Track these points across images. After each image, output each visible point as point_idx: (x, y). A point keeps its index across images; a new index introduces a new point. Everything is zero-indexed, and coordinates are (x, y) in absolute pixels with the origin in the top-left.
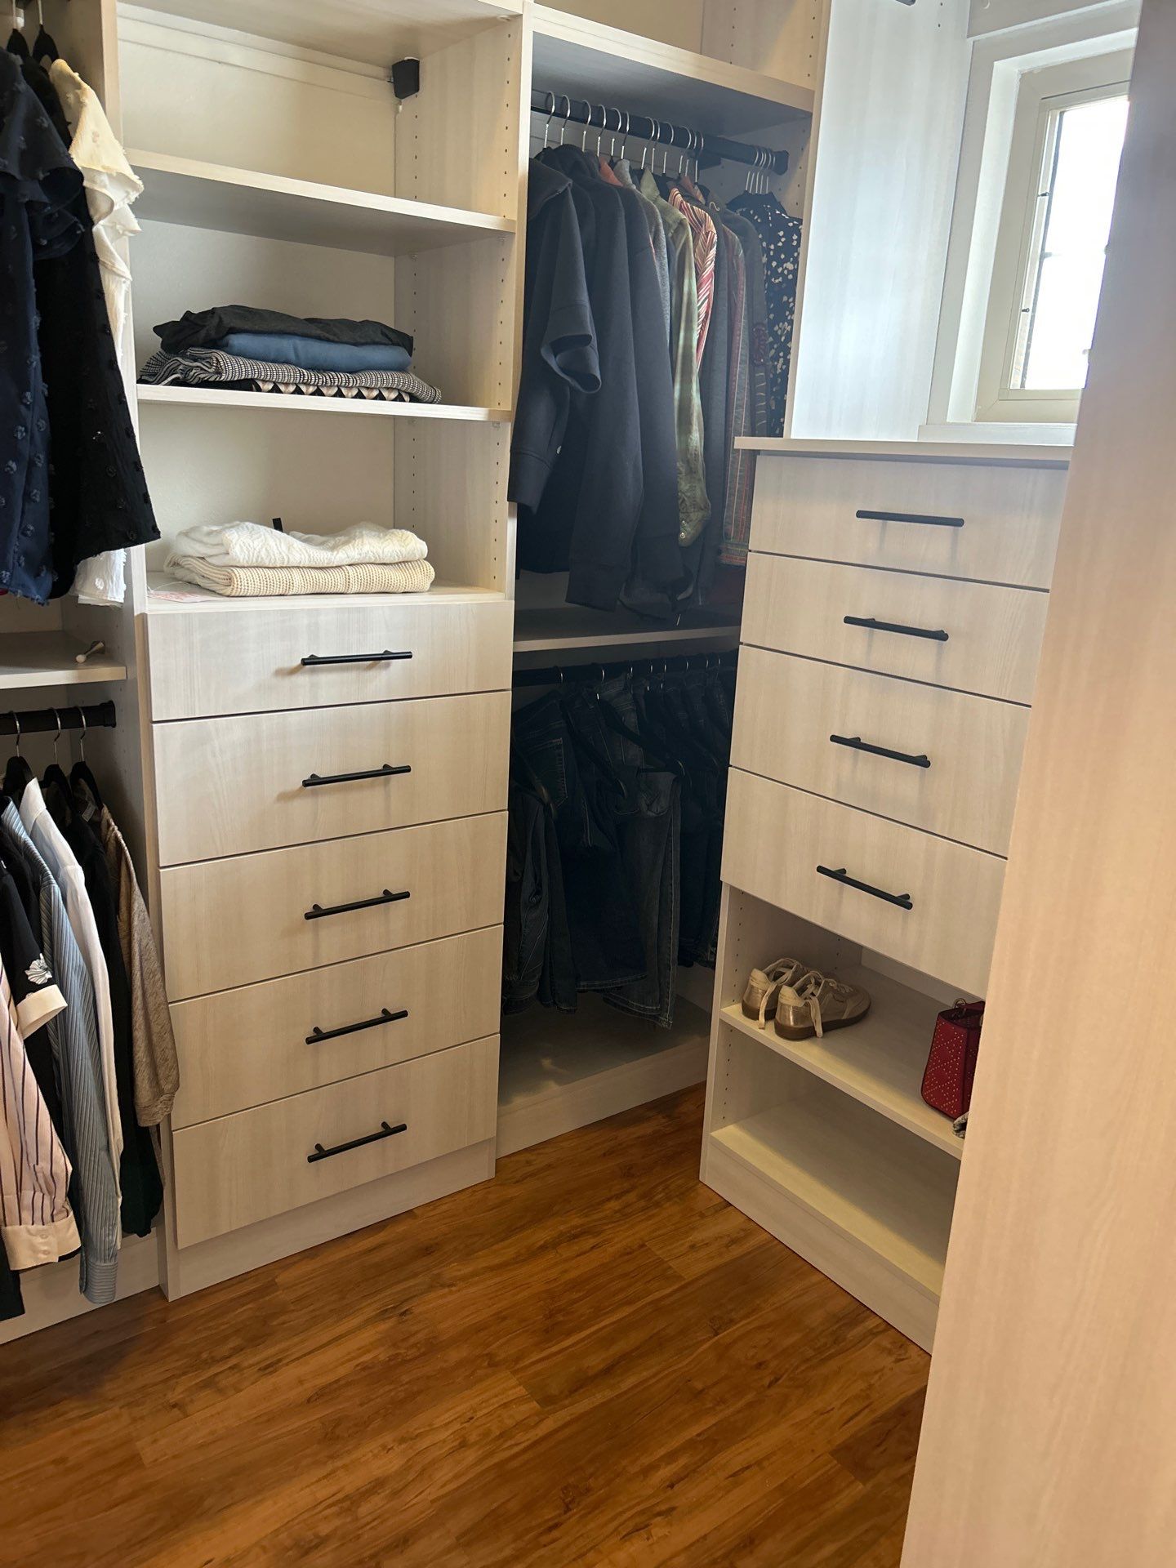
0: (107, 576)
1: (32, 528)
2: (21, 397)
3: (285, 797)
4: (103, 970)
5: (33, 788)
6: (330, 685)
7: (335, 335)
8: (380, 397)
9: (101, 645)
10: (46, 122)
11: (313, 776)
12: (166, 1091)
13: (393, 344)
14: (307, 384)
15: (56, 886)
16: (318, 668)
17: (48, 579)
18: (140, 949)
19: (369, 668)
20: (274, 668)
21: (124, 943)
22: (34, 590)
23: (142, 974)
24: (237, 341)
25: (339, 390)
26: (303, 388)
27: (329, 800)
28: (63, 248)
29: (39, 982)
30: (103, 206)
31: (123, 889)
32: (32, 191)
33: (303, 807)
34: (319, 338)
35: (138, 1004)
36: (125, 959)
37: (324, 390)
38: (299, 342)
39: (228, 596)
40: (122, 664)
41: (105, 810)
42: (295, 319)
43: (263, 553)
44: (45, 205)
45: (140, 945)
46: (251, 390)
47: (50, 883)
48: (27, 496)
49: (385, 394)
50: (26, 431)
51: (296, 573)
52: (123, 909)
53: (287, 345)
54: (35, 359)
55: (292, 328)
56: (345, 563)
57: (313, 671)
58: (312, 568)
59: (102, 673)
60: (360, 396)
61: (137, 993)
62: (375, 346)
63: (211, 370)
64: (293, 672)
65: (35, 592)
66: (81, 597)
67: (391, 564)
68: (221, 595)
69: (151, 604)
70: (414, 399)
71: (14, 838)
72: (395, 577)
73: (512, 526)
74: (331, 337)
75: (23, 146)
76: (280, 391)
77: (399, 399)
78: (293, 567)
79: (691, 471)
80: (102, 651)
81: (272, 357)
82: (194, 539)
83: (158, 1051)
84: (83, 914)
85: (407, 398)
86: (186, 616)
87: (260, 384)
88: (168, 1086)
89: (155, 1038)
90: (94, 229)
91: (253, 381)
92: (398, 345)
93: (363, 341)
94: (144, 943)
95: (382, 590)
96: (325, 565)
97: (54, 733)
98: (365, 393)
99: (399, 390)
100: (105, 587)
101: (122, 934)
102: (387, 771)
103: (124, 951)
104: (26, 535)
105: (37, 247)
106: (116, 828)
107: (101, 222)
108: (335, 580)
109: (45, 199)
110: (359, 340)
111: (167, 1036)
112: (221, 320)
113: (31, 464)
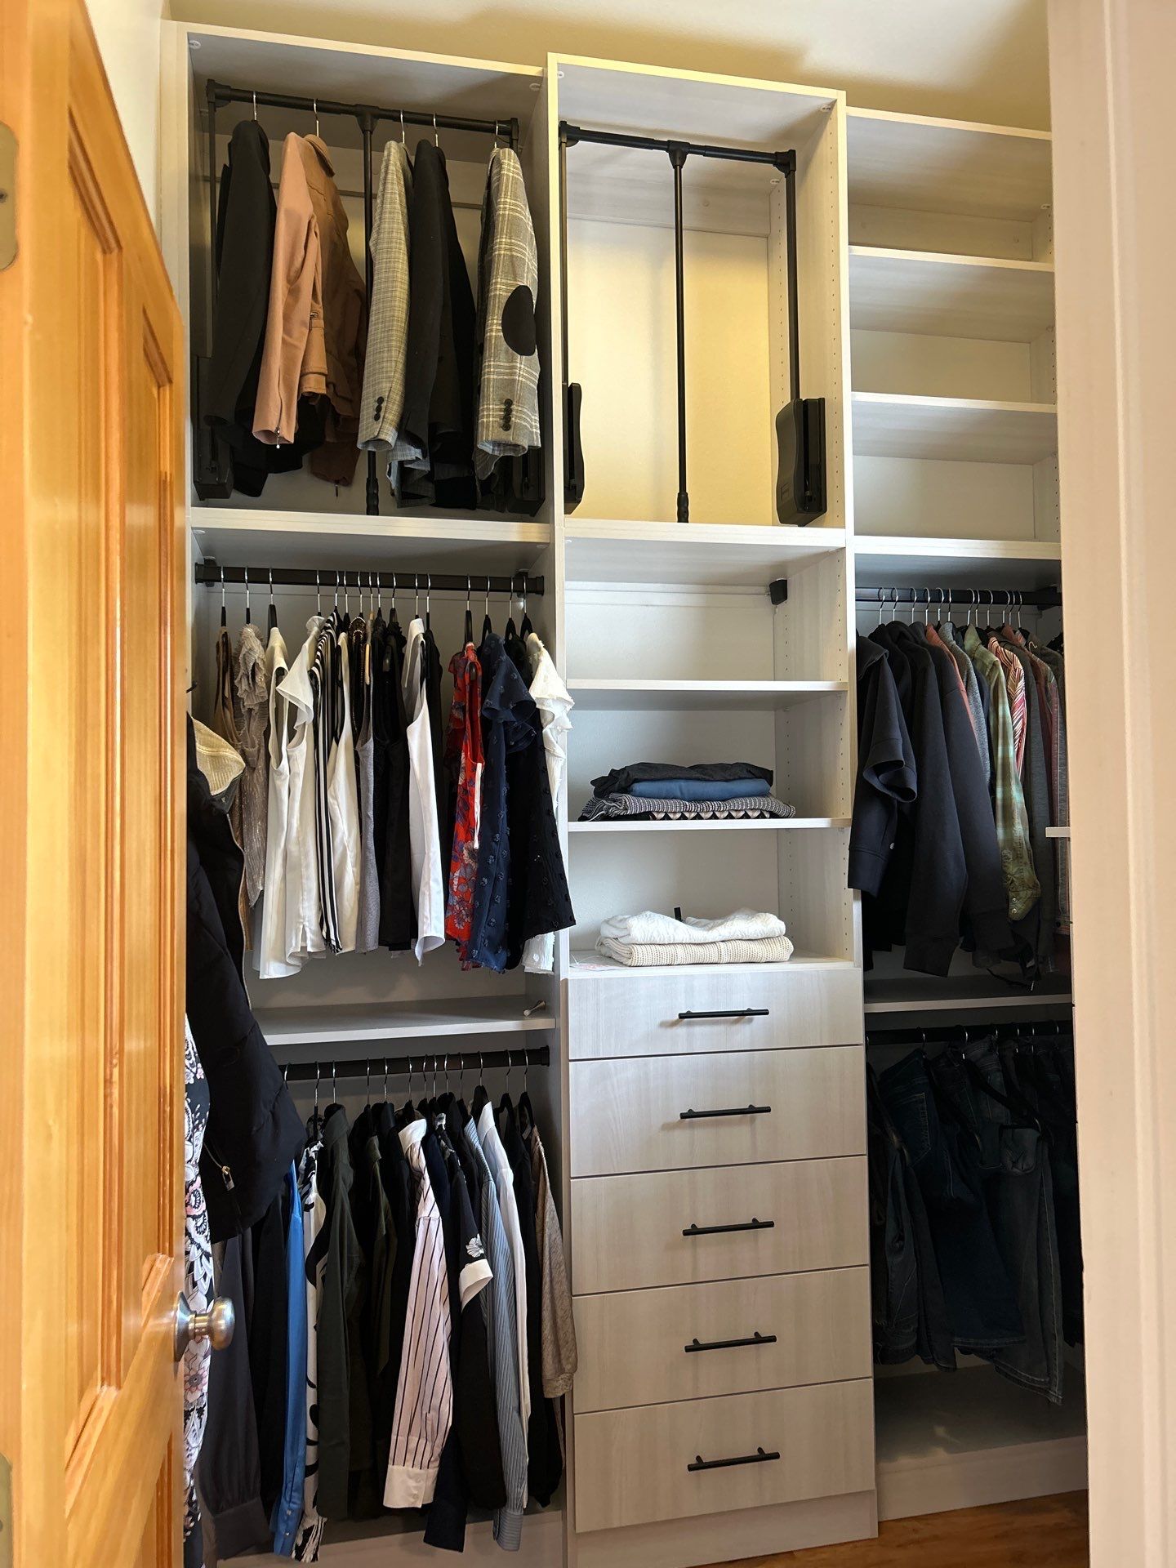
0: (541, 952)
1: (494, 921)
2: (493, 837)
3: (668, 1127)
4: (522, 1258)
5: (488, 1109)
6: (703, 1035)
7: (709, 776)
8: (746, 816)
9: (543, 1003)
10: (516, 675)
11: (690, 1110)
12: (566, 1371)
13: (757, 778)
14: (690, 812)
15: (493, 1183)
16: (693, 1022)
17: (503, 955)
18: (550, 1242)
19: (736, 1022)
20: (659, 1021)
21: (539, 1236)
22: (493, 962)
23: (550, 1264)
24: (637, 787)
25: (714, 814)
26: (687, 815)
27: (703, 1133)
28: (524, 745)
29: (474, 1256)
30: (549, 718)
31: (541, 1192)
32: (507, 715)
33: (682, 1136)
34: (698, 779)
35: (546, 1288)
36: (539, 1251)
37: (703, 815)
38: (683, 784)
39: (630, 966)
40: (554, 1017)
41: (535, 1129)
42: (682, 768)
43: (655, 934)
44: (514, 722)
45: (550, 1239)
46: (649, 819)
47: (489, 1180)
48: (492, 899)
49: (750, 813)
50: (494, 858)
51: (680, 949)
52: (540, 1208)
53: (674, 786)
54: (503, 814)
55: (678, 775)
56: (717, 939)
57: (689, 1024)
58: (695, 944)
59: (540, 1023)
60: (730, 817)
61: (546, 1279)
62: (741, 781)
63: (621, 808)
64: (673, 1024)
65: (493, 964)
66: (526, 968)
67: (755, 940)
68: (626, 965)
69: (573, 973)
70: (773, 815)
71: (471, 1145)
72: (758, 950)
73: (857, 908)
74: (707, 778)
75: (502, 691)
76: (670, 819)
77: (762, 816)
78: (678, 944)
79: (1018, 857)
80: (544, 1008)
81: (664, 795)
82: (611, 925)
83: (561, 1334)
84: (510, 1208)
85: (767, 815)
86: (596, 980)
87: (655, 814)
88: (569, 1366)
89: (559, 1321)
90: (544, 731)
91: (650, 813)
92: (761, 778)
93: (731, 778)
94: (553, 1238)
95: (748, 960)
96: (702, 942)
97: (506, 1069)
98: (734, 814)
99: (761, 810)
100: (540, 960)
101: (538, 1229)
102: (752, 1110)
103: (539, 1243)
104: (490, 925)
105: (508, 747)
106: (540, 1143)
107: (549, 726)
108: (711, 953)
109: (513, 719)
110: (729, 778)
111: (569, 1320)
112: (628, 775)
113: (497, 879)
